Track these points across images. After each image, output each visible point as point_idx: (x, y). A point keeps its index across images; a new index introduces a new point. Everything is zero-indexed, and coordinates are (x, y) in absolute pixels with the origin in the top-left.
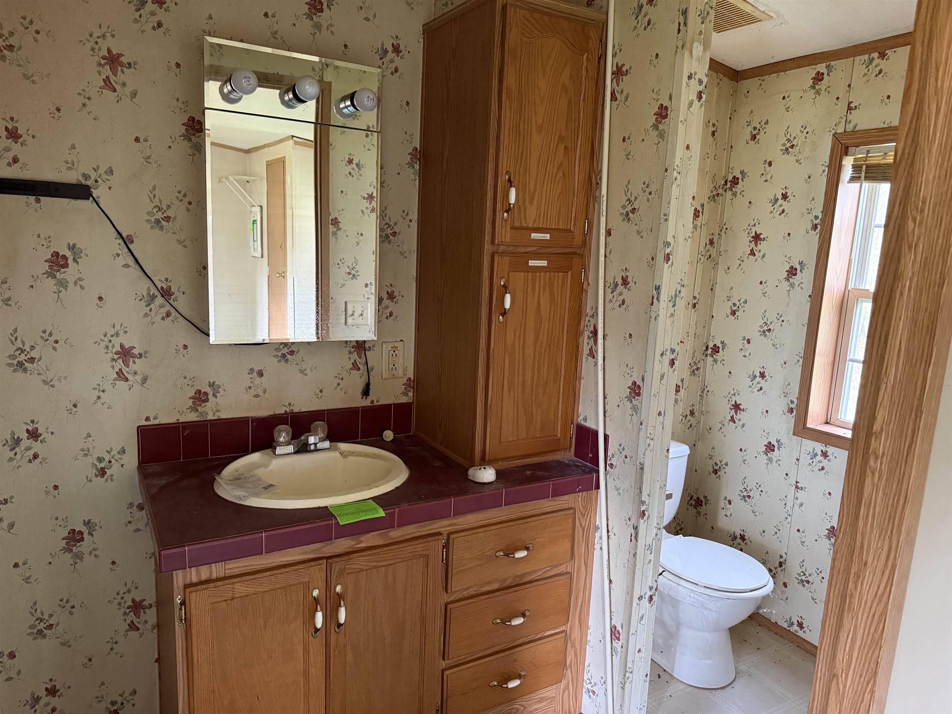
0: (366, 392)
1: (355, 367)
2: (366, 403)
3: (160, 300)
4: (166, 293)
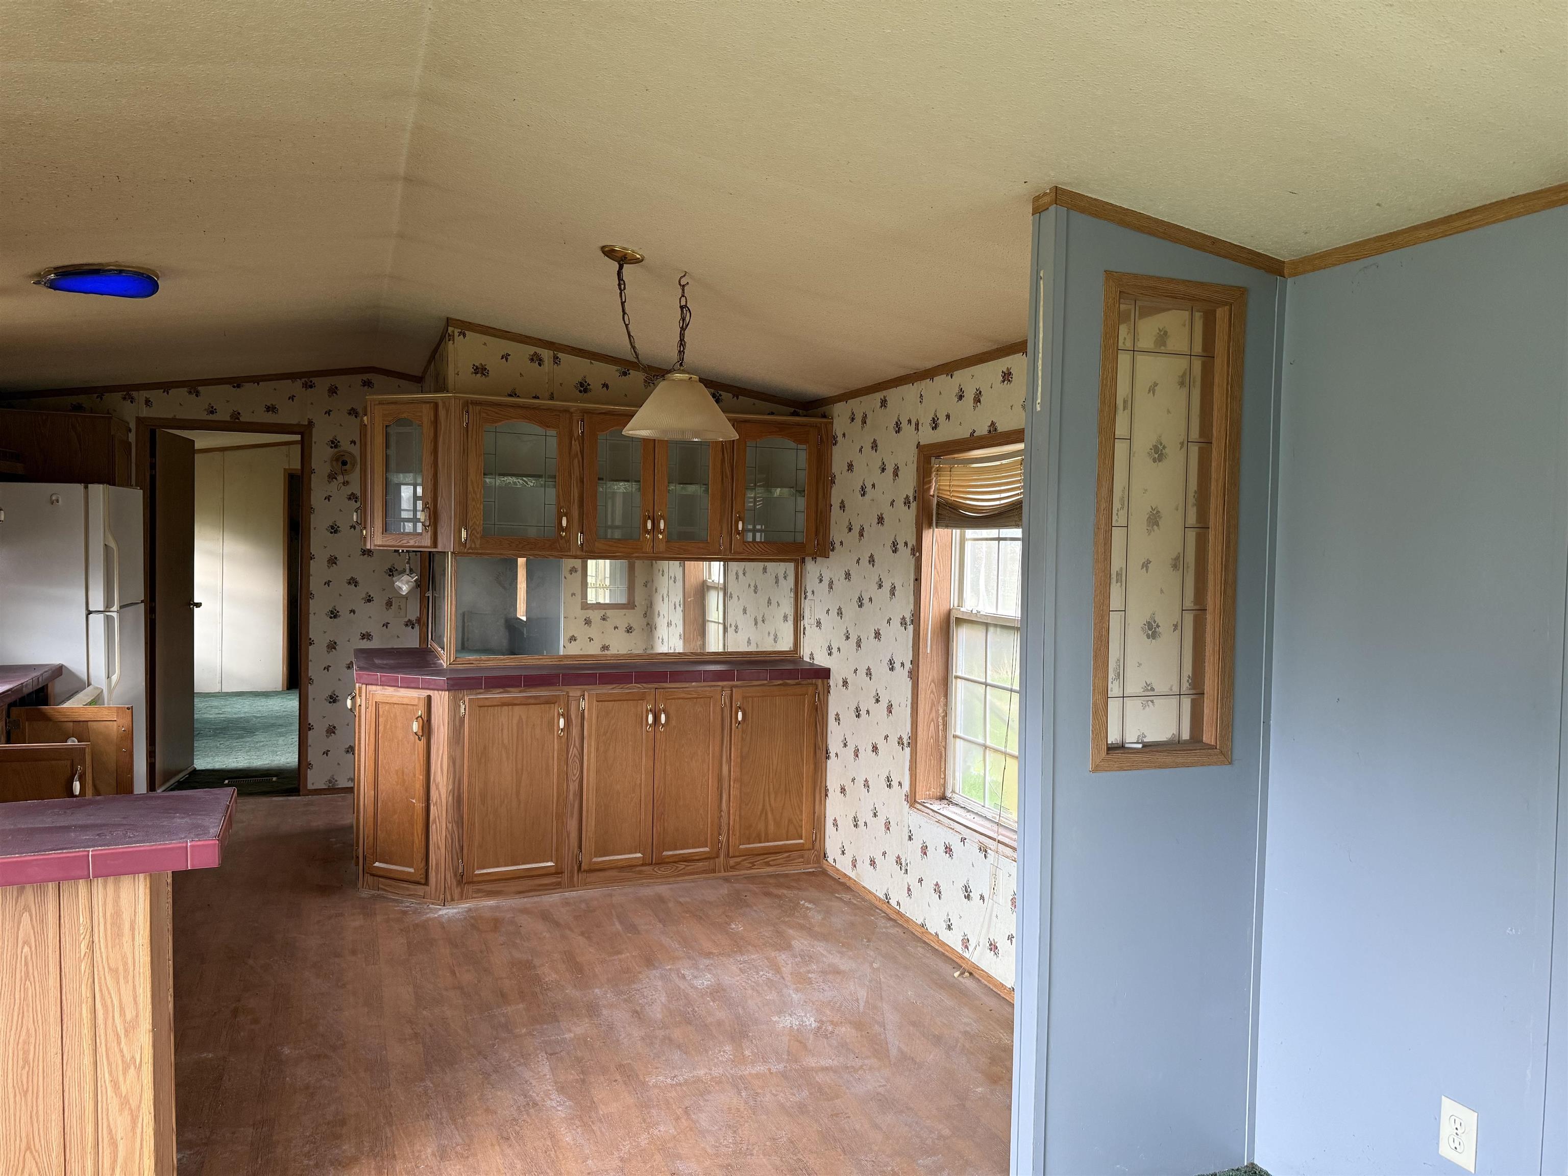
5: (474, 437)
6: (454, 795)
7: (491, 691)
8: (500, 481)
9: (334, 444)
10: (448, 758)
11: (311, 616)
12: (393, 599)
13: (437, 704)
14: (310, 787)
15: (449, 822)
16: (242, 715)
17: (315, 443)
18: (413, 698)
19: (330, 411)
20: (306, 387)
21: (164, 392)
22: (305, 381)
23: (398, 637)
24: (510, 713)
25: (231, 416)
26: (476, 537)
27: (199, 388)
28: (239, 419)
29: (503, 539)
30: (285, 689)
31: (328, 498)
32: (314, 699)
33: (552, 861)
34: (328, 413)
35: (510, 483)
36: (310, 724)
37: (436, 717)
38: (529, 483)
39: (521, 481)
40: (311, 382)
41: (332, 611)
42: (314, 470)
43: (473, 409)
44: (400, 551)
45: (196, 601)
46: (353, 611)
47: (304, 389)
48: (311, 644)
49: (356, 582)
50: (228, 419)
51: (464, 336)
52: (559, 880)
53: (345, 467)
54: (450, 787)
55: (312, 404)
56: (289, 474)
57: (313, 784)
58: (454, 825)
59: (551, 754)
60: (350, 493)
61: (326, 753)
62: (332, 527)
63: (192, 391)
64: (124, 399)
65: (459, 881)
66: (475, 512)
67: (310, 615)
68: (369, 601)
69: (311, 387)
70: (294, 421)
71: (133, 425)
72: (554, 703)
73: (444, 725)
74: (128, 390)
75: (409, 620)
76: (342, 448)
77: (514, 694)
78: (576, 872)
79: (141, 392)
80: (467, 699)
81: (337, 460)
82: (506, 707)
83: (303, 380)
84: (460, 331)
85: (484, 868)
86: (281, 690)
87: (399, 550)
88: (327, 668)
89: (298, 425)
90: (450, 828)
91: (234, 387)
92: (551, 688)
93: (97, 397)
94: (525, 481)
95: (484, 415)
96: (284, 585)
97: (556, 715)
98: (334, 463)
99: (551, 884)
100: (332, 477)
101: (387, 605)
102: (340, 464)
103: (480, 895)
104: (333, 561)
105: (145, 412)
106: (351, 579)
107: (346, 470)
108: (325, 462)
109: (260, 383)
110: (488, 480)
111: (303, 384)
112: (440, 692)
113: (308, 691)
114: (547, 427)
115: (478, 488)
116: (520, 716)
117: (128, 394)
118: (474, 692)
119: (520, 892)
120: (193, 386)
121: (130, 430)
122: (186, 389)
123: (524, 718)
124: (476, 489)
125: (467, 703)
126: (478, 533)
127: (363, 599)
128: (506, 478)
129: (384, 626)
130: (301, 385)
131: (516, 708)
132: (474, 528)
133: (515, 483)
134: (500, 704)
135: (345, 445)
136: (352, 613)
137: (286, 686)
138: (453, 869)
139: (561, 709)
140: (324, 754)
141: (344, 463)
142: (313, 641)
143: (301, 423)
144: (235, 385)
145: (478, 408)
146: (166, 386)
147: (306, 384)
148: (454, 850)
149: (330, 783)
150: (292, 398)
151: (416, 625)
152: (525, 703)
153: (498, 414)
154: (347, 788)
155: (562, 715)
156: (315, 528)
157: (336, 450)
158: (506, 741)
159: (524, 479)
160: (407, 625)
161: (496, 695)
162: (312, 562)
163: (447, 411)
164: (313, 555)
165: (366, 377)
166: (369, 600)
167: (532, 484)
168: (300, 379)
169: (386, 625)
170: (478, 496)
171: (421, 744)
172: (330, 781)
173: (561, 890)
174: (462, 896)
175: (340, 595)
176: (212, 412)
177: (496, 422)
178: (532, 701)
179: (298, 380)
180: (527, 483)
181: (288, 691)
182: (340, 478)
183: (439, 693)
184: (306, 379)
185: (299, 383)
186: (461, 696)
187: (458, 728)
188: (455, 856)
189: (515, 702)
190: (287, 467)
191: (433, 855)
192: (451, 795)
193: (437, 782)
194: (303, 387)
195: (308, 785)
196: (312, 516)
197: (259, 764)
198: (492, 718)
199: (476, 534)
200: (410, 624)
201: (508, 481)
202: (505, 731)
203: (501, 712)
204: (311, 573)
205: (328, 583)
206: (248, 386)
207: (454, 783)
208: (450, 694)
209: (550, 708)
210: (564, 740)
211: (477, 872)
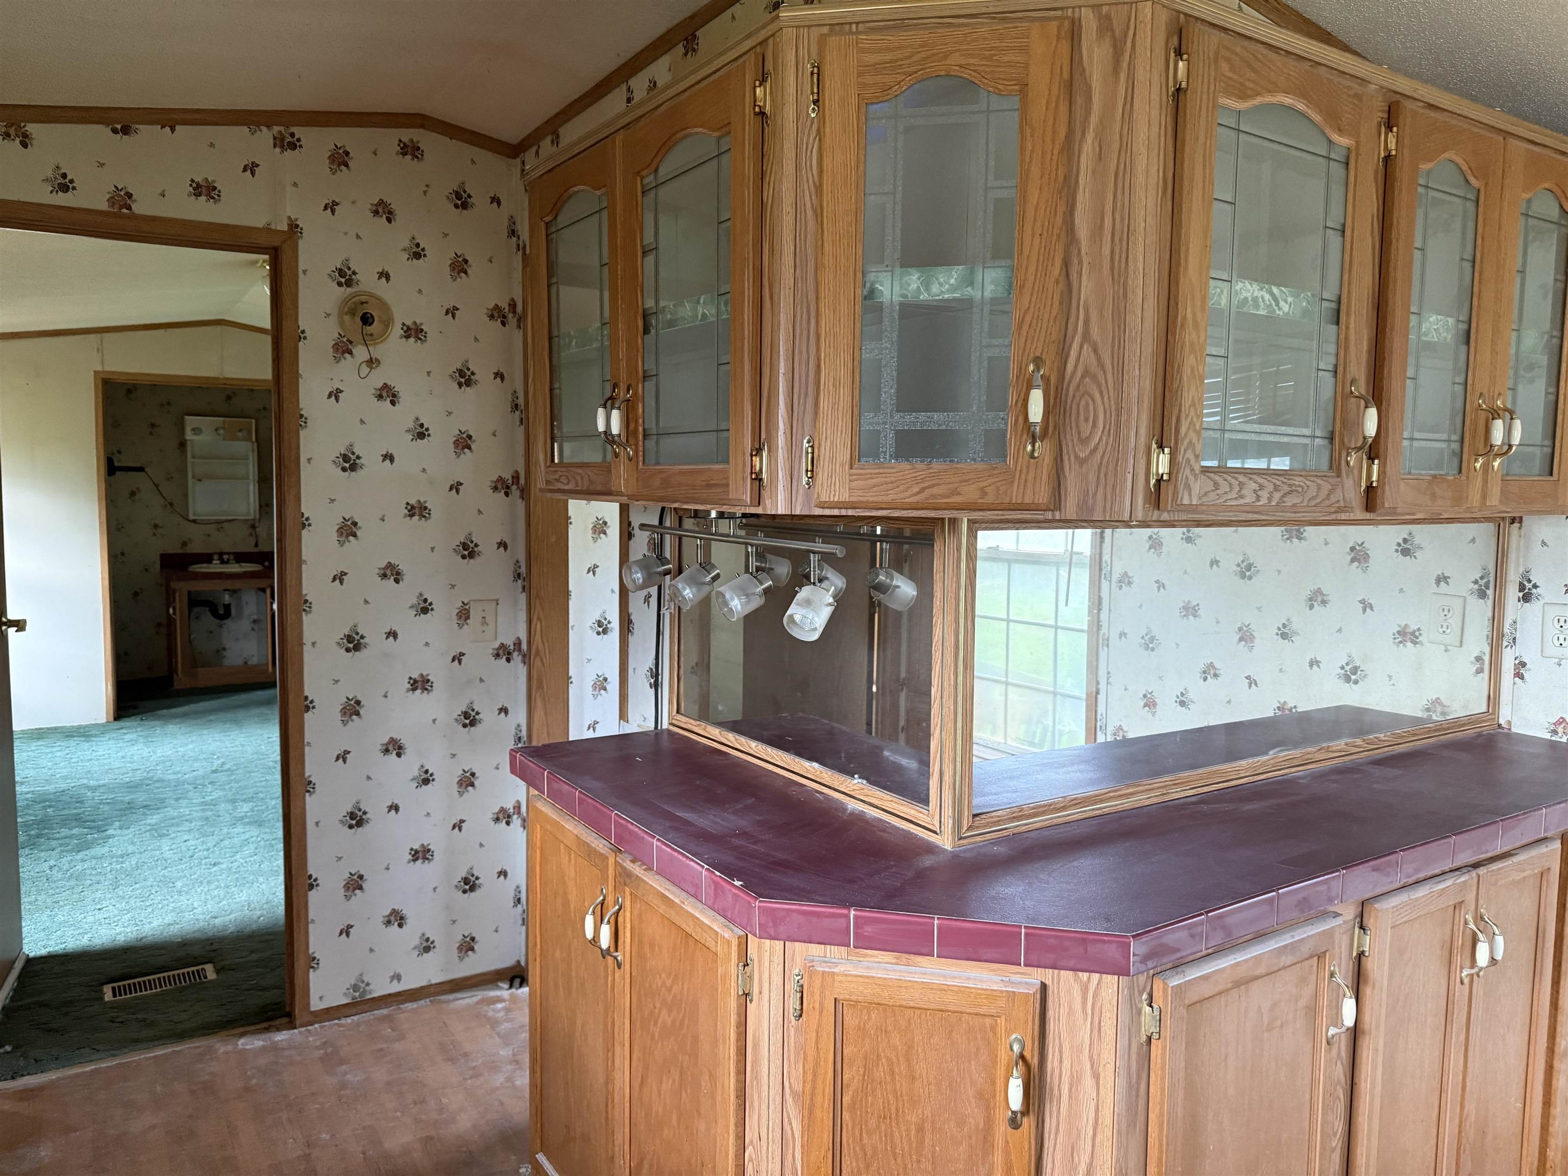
0: (256, 545)
1: (251, 535)
2: (256, 550)
3: (169, 507)
4: (171, 504)
9: (345, 276)
11: (307, 649)
12: (472, 604)
13: (1071, 1012)
14: (316, 1005)
16: (63, 786)
17: (305, 272)
18: (991, 996)
19: (335, 204)
20: (282, 147)
22: (280, 132)
23: (481, 680)
25: (112, 201)
27: (31, 128)
28: (130, 208)
30: (112, 719)
31: (335, 394)
32: (317, 824)
34: (331, 207)
36: (310, 877)
37: (1066, 1053)
38: (1282, 304)
40: (293, 135)
41: (349, 636)
42: (303, 332)
44: (713, 514)
45: (12, 614)
46: (393, 634)
47: (278, 150)
48: (307, 709)
49: (398, 574)
50: (104, 206)
53: (369, 329)
55: (295, 185)
56: (103, 379)
57: (321, 998)
60: (379, 385)
61: (346, 931)
62: (346, 458)
63: (12, 131)
66: (1193, 391)
67: (305, 648)
68: (425, 611)
69: (293, 146)
70: (257, 220)
73: (1096, 1076)
75: (502, 646)
76: (361, 287)
81: (352, 313)
83: (276, 129)
86: (105, 721)
87: (708, 513)
88: (343, 757)
89: (267, 230)
91: (115, 131)
96: (102, 557)
98: (347, 318)
100: (343, 349)
101: (460, 618)
102: (358, 320)
104: (348, 530)
106: (387, 567)
107: (371, 335)
108: (328, 315)
109: (178, 127)
111: (275, 138)
112: (1084, 976)
113: (304, 808)
114: (1337, 130)
116: (1259, 1010)
120: (13, 120)
123: (1265, 1011)
126: (1196, 459)
127: (412, 607)
129: (453, 660)
130: (272, 142)
132: (1191, 442)
134: (1230, 985)
135: (367, 280)
136: (391, 638)
137: (111, 712)
140: (341, 934)
141: (367, 320)
142: (312, 702)
143: (273, 227)
144: (119, 127)
147: (283, 140)
149: (355, 991)
150: (251, 168)
151: (516, 654)
154: (390, 995)
156: (309, 460)
157: (349, 290)
160: (497, 656)
162: (304, 532)
164: (307, 519)
165: (407, 135)
166: (425, 608)
168: (269, 127)
169: (458, 658)
172: (355, 988)
175: (366, 602)
176: (64, 188)
178: (1286, 960)
179: (264, 129)
181: (116, 722)
182: (361, 353)
183: (1077, 979)
184: (282, 129)
185: (266, 136)
187: (1134, 1081)
190: (100, 369)
194: (275, 146)
195: (312, 1003)
196: (302, 433)
197: (155, 923)
198: (1208, 1030)
200: (504, 653)
203: (1226, 1006)
204: (304, 558)
205: (340, 578)
206: (146, 132)
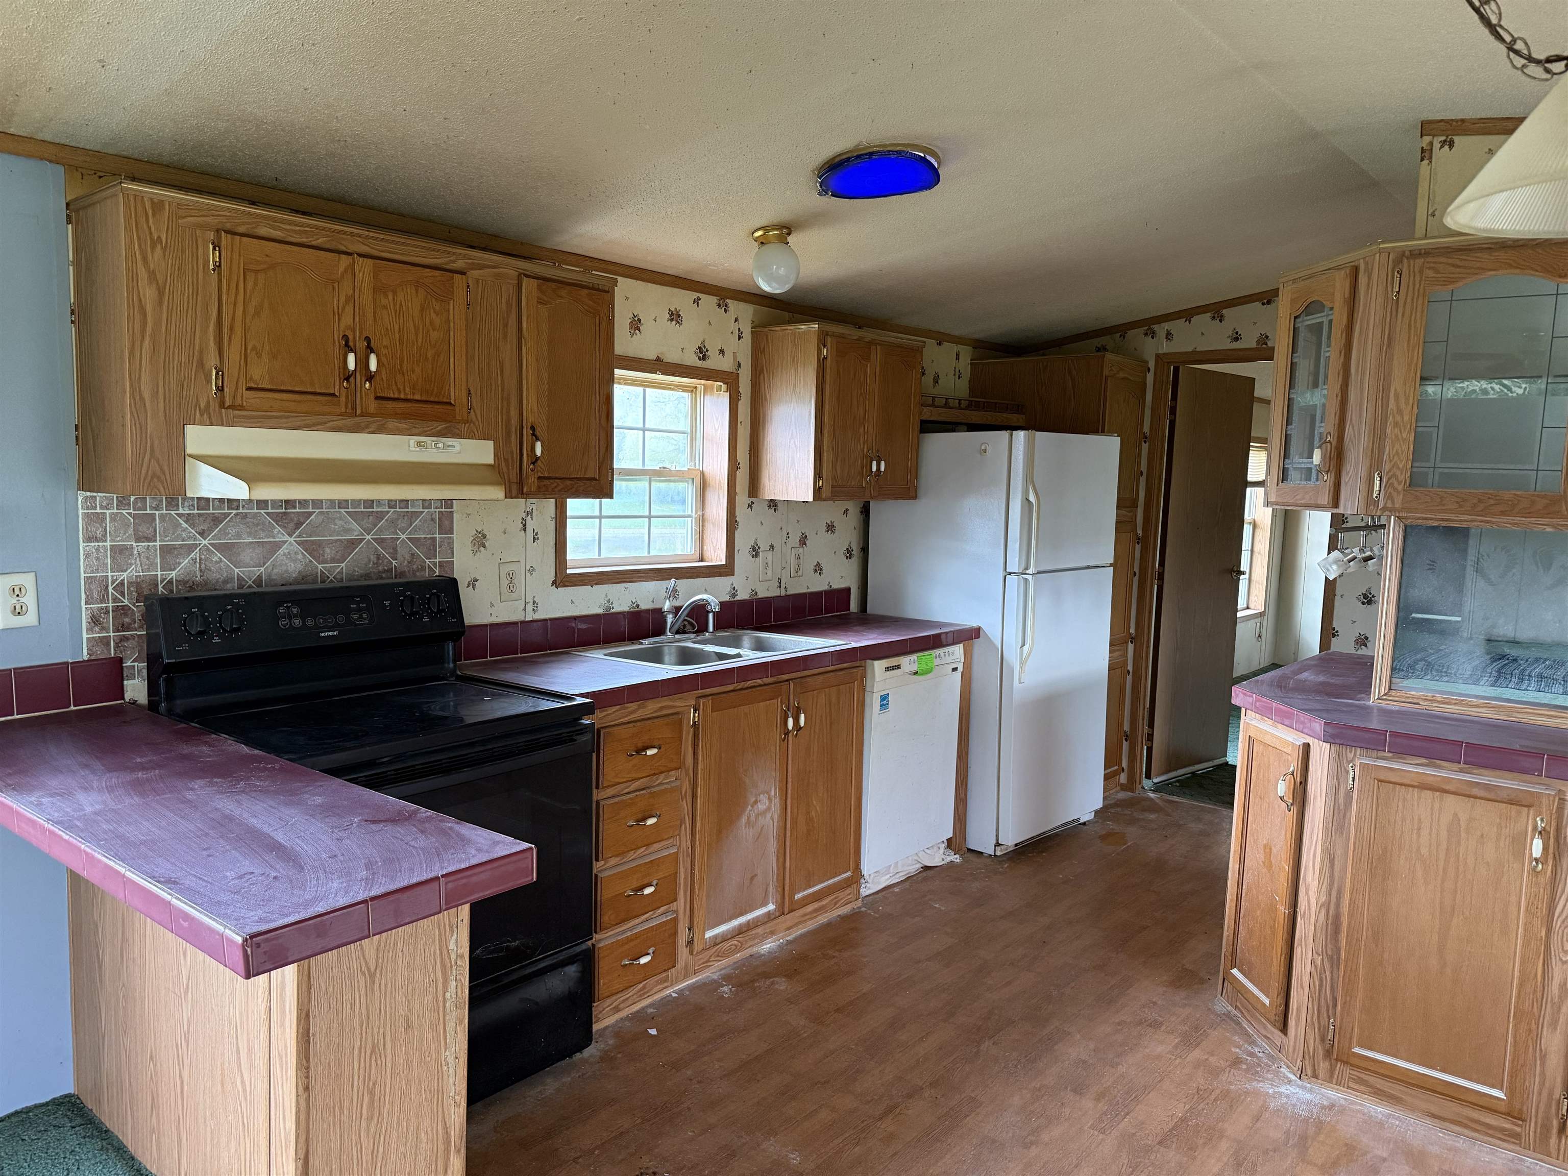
5: (1407, 313)
6: (1328, 912)
7: (1404, 759)
8: (1452, 390)
10: (1323, 851)
13: (1316, 761)
15: (1317, 953)
18: (1287, 743)
21: (1186, 321)
24: (1437, 806)
25: (1258, 342)
26: (1395, 489)
27: (1224, 311)
28: (1266, 344)
29: (1446, 492)
33: (1502, 1090)
35: (1474, 391)
37: (1314, 781)
38: (1514, 389)
39: (1497, 387)
43: (1409, 266)
50: (1254, 345)
51: (1451, 145)
52: (1518, 1129)
54: (1323, 899)
58: (1326, 960)
59: (1514, 899)
63: (1216, 316)
64: (1146, 334)
65: (1328, 1051)
66: (1397, 446)
71: (1152, 365)
72: (1529, 806)
73: (1320, 796)
74: (1149, 325)
77: (1448, 773)
78: (1555, 1131)
79: (1163, 324)
80: (1357, 763)
82: (1429, 793)
84: (1443, 138)
85: (1370, 1049)
90: (1319, 963)
91: (1263, 304)
92: (1527, 777)
93: (1120, 336)
94: (1505, 386)
95: (1431, 273)
97: (1530, 829)
99: (1503, 1130)
103: (1362, 1088)
105: (1166, 348)
110: (1430, 389)
112: (1318, 741)
114: (1560, 277)
115: (1407, 404)
116: (1455, 815)
117: (1150, 329)
118: (1375, 754)
119: (1433, 1116)
120: (1217, 310)
121: (1149, 370)
122: (1209, 314)
123: (1463, 817)
124: (1403, 406)
125: (1357, 770)
126: (1400, 483)
128: (1466, 383)
131: (1451, 799)
132: (1394, 475)
133: (1485, 391)
134: (1416, 784)
138: (1319, 1029)
139: (1542, 820)
144: (1265, 301)
145: (1419, 262)
146: (1188, 314)
148: (1323, 1001)
152: (1465, 793)
153: (1459, 267)
155: (1540, 833)
158: (1424, 851)
159: (1506, 382)
161: (1412, 768)
163: (1369, 278)
167: (1520, 391)
170: (1406, 418)
171: (1291, 816)
173: (1518, 1148)
174: (1331, 1077)
176: (1236, 339)
177: (1451, 282)
178: (1482, 793)
180: (1509, 389)
183: (1319, 744)
186: (1350, 756)
187: (1342, 807)
188: (1324, 1010)
189: (1447, 787)
191: (1295, 993)
192: (1323, 912)
193: (1307, 883)
198: (1400, 804)
199: (1396, 484)
201: (1471, 388)
202: (1425, 832)
203: (1419, 798)
207: (1330, 894)
208: (1333, 748)
209: (1519, 813)
210: (1544, 880)
211: (1357, 1050)
